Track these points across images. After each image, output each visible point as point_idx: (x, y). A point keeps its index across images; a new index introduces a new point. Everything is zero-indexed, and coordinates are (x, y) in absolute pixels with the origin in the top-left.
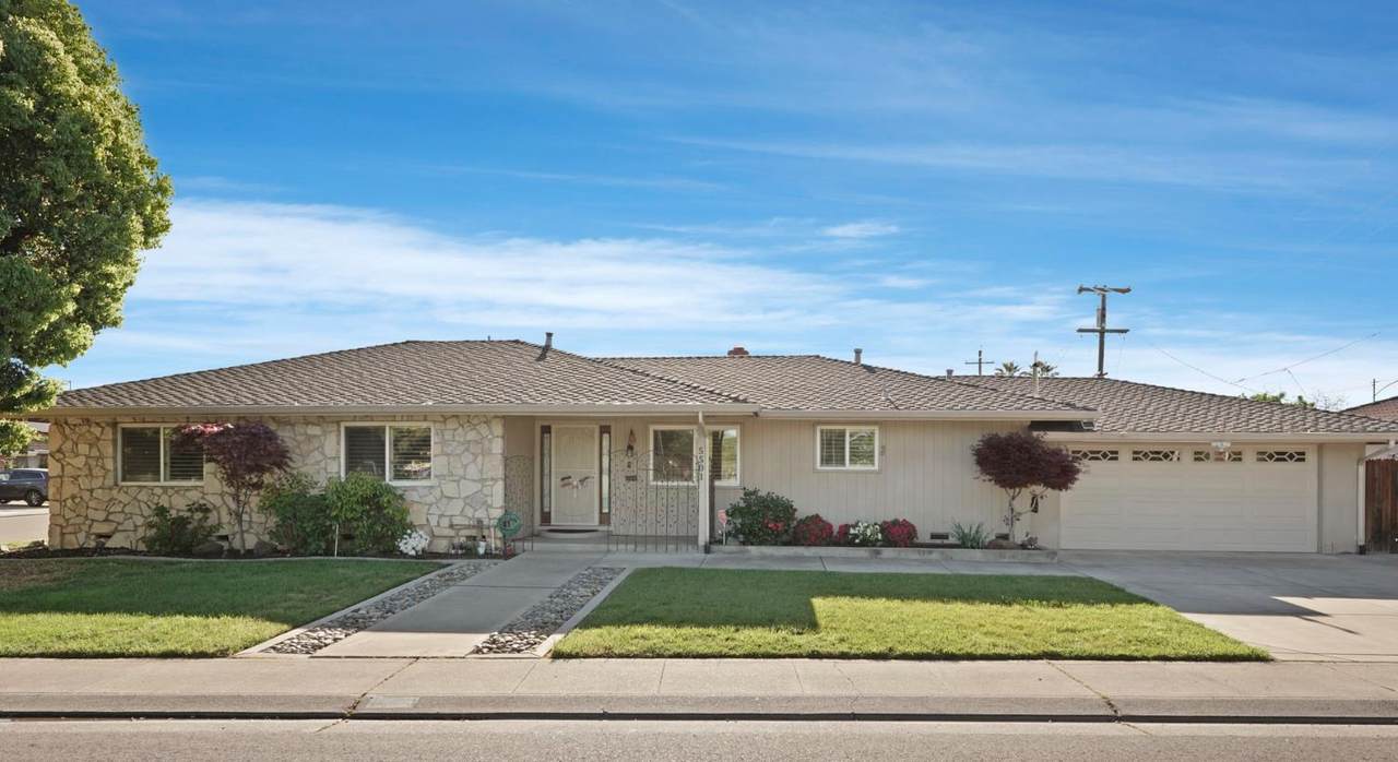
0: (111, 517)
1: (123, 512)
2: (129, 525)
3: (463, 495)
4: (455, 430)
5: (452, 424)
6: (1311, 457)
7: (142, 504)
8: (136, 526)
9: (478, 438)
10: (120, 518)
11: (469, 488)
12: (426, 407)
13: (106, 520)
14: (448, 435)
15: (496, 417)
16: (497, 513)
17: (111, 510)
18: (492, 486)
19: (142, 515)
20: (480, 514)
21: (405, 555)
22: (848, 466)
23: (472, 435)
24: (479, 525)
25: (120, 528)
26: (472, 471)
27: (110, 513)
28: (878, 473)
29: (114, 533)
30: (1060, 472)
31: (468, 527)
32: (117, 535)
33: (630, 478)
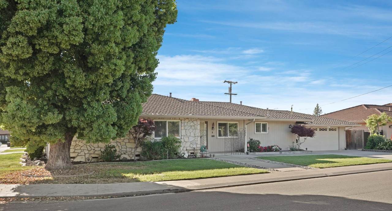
0: (76, 151)
1: (80, 149)
2: (83, 153)
3: (190, 141)
4: (188, 122)
5: (187, 121)
6: (337, 130)
7: (87, 146)
8: (85, 154)
9: (194, 125)
10: (79, 151)
11: (191, 139)
12: (190, 116)
13: (74, 152)
14: (186, 124)
15: (198, 119)
16: (199, 146)
17: (76, 149)
18: (197, 138)
19: (88, 150)
20: (194, 146)
21: (185, 158)
22: (262, 133)
23: (192, 124)
24: (194, 149)
25: (79, 155)
26: (192, 134)
27: (75, 150)
28: (268, 134)
29: (77, 156)
30: (310, 133)
31: (191, 150)
32: (78, 157)
33: (213, 136)
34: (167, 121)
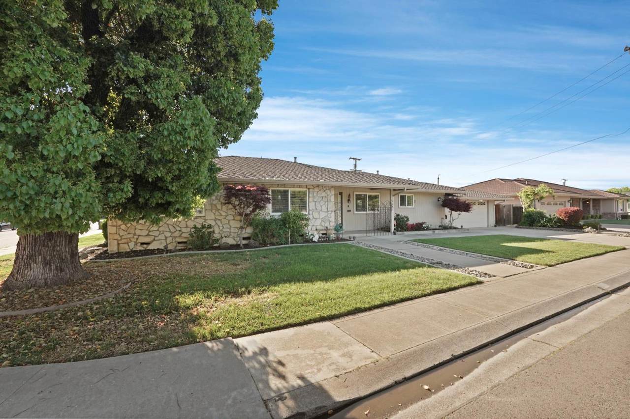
0: (150, 234)
1: (158, 230)
2: (162, 237)
3: (321, 217)
4: (318, 192)
5: (316, 190)
6: (486, 204)
7: (169, 226)
8: (166, 237)
9: (326, 195)
10: (157, 233)
11: (323, 215)
12: (321, 182)
13: (148, 235)
14: (315, 195)
15: (332, 187)
16: (333, 224)
17: (151, 230)
18: (331, 214)
19: (170, 232)
20: (327, 224)
22: (407, 207)
23: (324, 194)
24: (327, 229)
25: (156, 239)
26: (324, 208)
27: (149, 231)
28: (414, 208)
29: (152, 241)
31: (322, 230)
32: (155, 242)
33: (349, 211)
34: (290, 190)
